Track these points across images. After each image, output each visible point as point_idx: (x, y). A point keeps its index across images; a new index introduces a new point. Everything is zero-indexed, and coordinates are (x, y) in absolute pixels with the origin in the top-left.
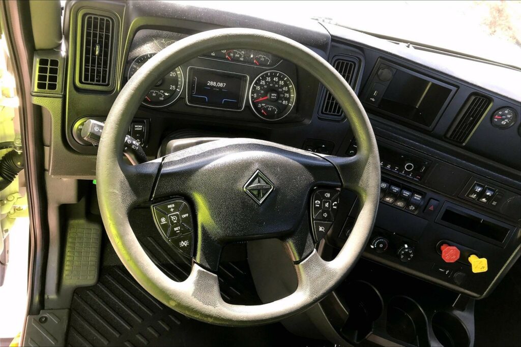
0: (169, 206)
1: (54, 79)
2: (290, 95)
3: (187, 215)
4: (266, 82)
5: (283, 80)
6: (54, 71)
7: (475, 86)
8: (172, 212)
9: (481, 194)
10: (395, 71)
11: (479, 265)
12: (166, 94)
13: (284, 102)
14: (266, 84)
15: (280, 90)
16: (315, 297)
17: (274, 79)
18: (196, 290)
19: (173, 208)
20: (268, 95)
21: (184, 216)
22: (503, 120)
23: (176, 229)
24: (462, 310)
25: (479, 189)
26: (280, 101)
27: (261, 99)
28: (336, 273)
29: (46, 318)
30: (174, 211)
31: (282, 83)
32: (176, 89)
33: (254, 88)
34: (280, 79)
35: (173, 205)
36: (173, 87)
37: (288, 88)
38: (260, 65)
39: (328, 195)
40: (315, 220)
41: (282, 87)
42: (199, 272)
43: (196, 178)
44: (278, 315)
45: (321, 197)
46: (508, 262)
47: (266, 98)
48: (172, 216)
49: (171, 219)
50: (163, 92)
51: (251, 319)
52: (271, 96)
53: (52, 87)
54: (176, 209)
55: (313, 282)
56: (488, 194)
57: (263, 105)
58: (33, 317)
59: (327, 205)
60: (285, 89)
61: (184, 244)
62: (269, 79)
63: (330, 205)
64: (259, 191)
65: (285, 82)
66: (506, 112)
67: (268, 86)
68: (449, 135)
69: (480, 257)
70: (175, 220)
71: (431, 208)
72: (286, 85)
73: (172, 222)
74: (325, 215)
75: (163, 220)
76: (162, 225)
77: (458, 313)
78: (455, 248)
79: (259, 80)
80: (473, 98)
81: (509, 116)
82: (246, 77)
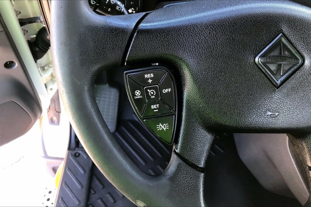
0: (146, 76)
3: (170, 90)
19: (151, 78)
21: (165, 91)
23: (153, 107)
29: (79, 154)
30: (152, 83)
35: (152, 75)
48: (150, 89)
49: (147, 92)
54: (155, 80)
58: (71, 152)
70: (153, 95)
73: (149, 97)
75: (138, 93)
76: (135, 100)
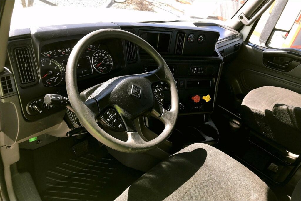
0: (107, 113)
1: (10, 86)
2: (109, 59)
4: (97, 57)
5: (104, 53)
6: (9, 82)
7: (178, 29)
8: (109, 115)
9: (197, 70)
10: (147, 33)
11: (207, 98)
12: (56, 78)
13: (108, 63)
14: (97, 58)
15: (104, 58)
16: (173, 125)
17: (100, 54)
18: (135, 141)
20: (101, 62)
21: (115, 115)
22: (191, 39)
23: (114, 121)
24: (208, 121)
25: (195, 69)
26: (106, 63)
27: (98, 65)
28: (175, 113)
30: (110, 114)
31: (103, 55)
32: (60, 74)
33: (93, 61)
34: (102, 53)
35: (109, 112)
36: (58, 74)
37: (107, 56)
38: (91, 50)
39: (157, 86)
40: (158, 97)
41: (104, 56)
42: (131, 134)
43: (112, 97)
44: (166, 137)
45: (156, 88)
46: (215, 93)
47: (100, 64)
48: (111, 116)
49: (111, 118)
50: (54, 78)
51: (158, 143)
52: (102, 62)
53: (11, 90)
54: (110, 113)
55: (170, 120)
56: (199, 69)
57: (100, 68)
59: (159, 90)
60: (106, 57)
61: (120, 126)
62: (97, 55)
63: (160, 90)
64: (137, 92)
65: (105, 54)
66: (191, 36)
67: (98, 58)
68: (176, 53)
69: (206, 95)
70: (113, 117)
71: (182, 84)
72: (105, 55)
73: (112, 119)
74: (160, 94)
75: (108, 119)
76: (109, 122)
77: (207, 123)
78: (197, 95)
79: (94, 57)
80: (178, 35)
81: (192, 37)
82: (88, 57)
